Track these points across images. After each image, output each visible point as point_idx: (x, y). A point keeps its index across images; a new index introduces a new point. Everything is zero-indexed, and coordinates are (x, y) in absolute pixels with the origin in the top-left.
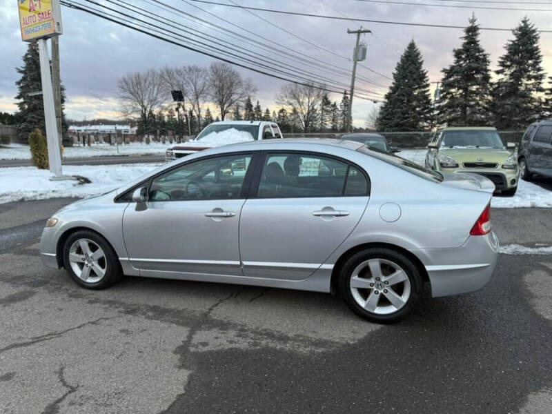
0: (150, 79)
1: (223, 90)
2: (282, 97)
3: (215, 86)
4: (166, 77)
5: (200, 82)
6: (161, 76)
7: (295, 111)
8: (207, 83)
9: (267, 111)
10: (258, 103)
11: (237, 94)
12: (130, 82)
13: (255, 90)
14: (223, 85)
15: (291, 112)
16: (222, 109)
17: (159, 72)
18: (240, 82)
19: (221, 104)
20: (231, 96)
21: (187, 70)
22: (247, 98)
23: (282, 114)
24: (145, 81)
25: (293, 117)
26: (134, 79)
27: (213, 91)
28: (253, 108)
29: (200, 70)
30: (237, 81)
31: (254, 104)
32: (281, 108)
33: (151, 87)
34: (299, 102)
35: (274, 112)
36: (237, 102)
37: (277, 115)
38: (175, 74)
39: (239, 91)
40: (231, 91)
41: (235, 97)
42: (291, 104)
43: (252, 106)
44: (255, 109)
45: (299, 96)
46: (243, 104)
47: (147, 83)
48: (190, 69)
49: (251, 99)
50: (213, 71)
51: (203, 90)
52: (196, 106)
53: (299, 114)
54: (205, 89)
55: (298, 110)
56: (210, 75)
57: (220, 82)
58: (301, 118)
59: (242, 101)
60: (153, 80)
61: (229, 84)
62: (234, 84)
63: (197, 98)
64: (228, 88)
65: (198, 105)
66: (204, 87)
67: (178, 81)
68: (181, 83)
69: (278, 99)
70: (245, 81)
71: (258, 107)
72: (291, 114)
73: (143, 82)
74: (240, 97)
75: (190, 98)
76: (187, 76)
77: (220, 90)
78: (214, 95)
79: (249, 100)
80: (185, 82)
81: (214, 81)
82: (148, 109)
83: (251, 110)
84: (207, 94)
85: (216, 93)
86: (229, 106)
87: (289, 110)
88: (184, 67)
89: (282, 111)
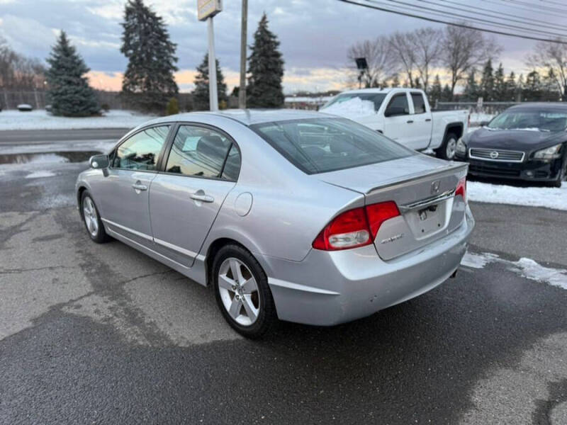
0: (379, 46)
1: (458, 53)
2: (535, 57)
3: (449, 48)
4: (396, 44)
5: (432, 46)
6: (391, 43)
7: (551, 73)
8: (441, 46)
9: (512, 74)
10: (501, 65)
11: (475, 56)
12: (358, 51)
13: (500, 50)
14: (459, 48)
15: (546, 74)
16: (454, 75)
17: (389, 39)
18: (481, 42)
19: (454, 69)
20: (467, 59)
21: (420, 33)
22: (487, 60)
23: (532, 78)
24: (374, 48)
25: (547, 81)
26: (363, 48)
27: (446, 54)
28: (493, 73)
29: (434, 32)
30: (477, 41)
31: (495, 67)
32: (532, 70)
33: (379, 55)
34: (559, 61)
35: (521, 77)
36: (474, 66)
37: (525, 80)
38: (405, 40)
39: (479, 52)
40: (469, 53)
41: (471, 60)
42: (548, 65)
43: (491, 69)
44: (497, 72)
45: (561, 54)
46: (481, 68)
47: (376, 51)
48: (423, 32)
49: (492, 61)
50: (450, 32)
51: (434, 55)
52: (424, 72)
53: (558, 77)
54: (437, 53)
55: (555, 73)
56: (445, 37)
57: (456, 43)
58: (560, 82)
59: (481, 65)
60: (382, 47)
61: (466, 45)
62: (473, 45)
63: (427, 63)
64: (465, 50)
65: (427, 71)
66: (436, 51)
67: (408, 46)
68: (411, 49)
69: (529, 59)
70: (487, 41)
71: (500, 72)
72: (546, 78)
73: (371, 50)
74: (479, 60)
75: (419, 64)
76: (418, 40)
77: (455, 53)
78: (446, 59)
79: (489, 63)
80: (415, 46)
81: (449, 43)
82: (373, 79)
83: (490, 74)
84: (439, 59)
85: (450, 57)
86: (464, 71)
87: (543, 72)
88: (416, 30)
89: (532, 74)
